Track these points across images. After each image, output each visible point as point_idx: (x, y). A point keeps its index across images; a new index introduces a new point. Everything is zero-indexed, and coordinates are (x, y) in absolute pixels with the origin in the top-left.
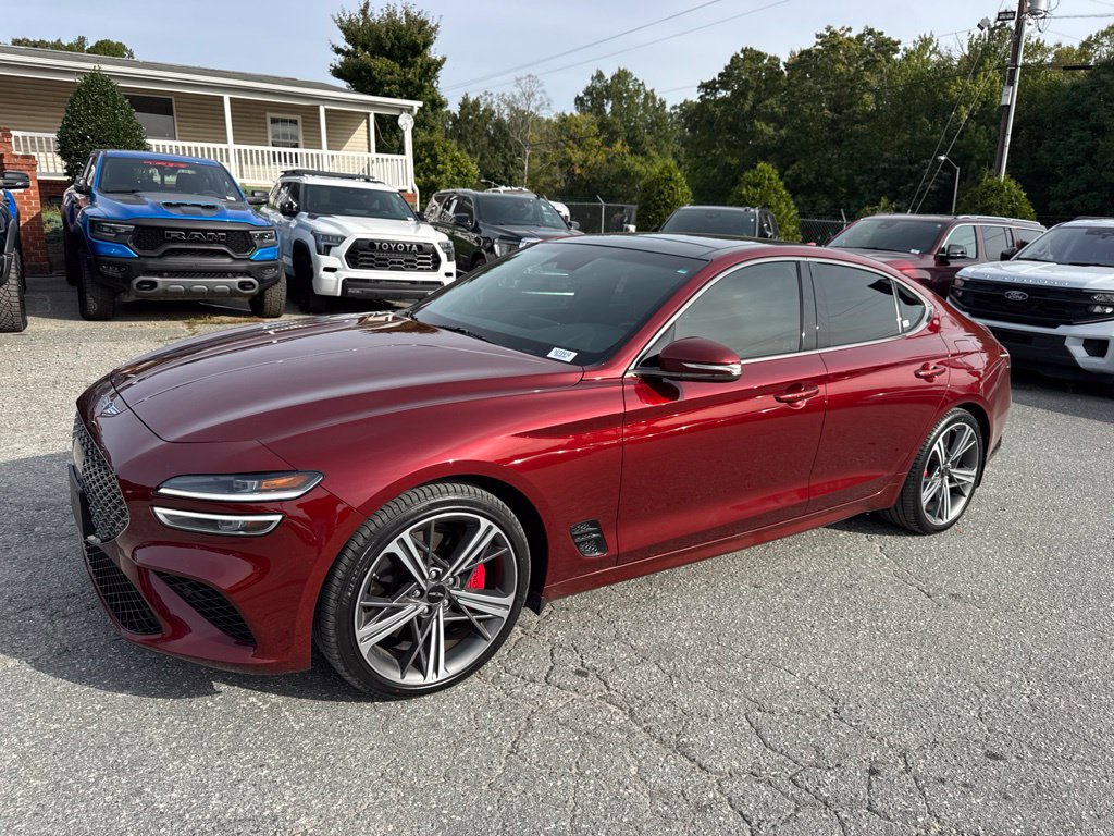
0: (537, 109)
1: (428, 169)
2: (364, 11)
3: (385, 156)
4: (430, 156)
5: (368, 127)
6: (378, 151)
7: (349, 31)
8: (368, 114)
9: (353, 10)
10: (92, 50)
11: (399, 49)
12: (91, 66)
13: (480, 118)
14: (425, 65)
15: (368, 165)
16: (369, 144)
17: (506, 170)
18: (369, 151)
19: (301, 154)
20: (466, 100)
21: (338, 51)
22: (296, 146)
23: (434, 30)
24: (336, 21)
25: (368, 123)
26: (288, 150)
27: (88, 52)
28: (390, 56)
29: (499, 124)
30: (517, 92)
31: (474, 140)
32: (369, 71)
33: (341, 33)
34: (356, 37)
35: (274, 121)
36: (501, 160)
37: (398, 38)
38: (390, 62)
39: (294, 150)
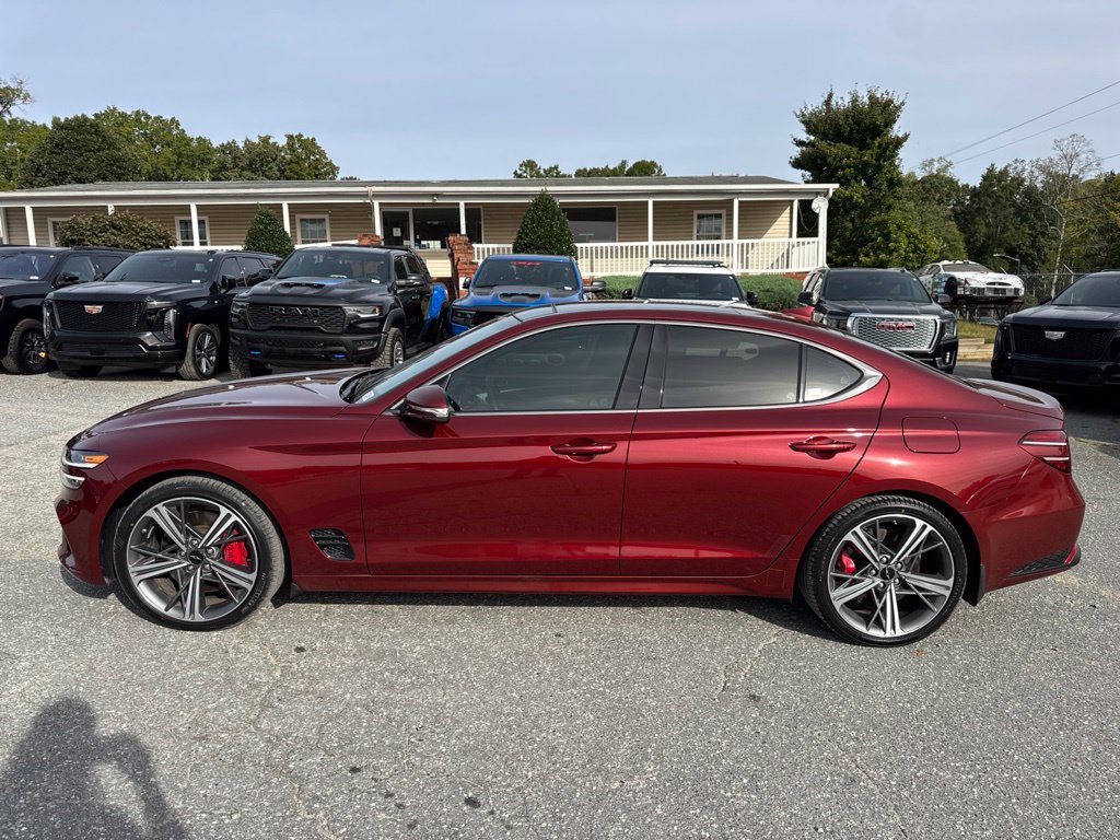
0: (1081, 171)
1: (879, 248)
2: (828, 103)
3: (806, 240)
4: (883, 235)
5: (791, 213)
6: (799, 236)
7: (811, 124)
8: (792, 201)
9: (815, 104)
10: (630, 173)
11: (858, 132)
12: (539, 189)
13: (1004, 188)
14: (884, 145)
15: (788, 250)
16: (791, 229)
17: (1034, 242)
18: (791, 236)
19: (723, 245)
20: (991, 171)
21: (800, 143)
22: (718, 238)
23: (898, 108)
24: (798, 117)
25: (791, 210)
26: (711, 242)
27: (627, 175)
28: (849, 141)
29: (1030, 192)
30: (1056, 155)
31: (994, 212)
32: (824, 158)
33: (803, 127)
34: (816, 127)
35: (700, 217)
36: (1027, 231)
37: (857, 123)
38: (847, 147)
39: (715, 242)
